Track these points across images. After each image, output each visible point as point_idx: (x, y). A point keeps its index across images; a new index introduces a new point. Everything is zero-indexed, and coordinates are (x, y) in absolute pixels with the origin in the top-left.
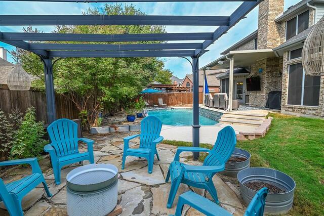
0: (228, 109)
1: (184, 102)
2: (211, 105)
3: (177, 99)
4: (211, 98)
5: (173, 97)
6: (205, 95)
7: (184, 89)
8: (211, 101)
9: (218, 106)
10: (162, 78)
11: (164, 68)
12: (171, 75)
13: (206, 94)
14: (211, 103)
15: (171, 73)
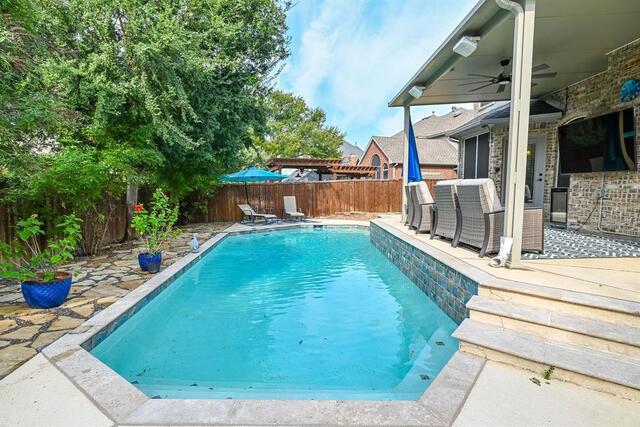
0: (503, 255)
1: (359, 206)
2: (426, 224)
3: (339, 197)
4: (427, 197)
5: (327, 192)
6: (407, 188)
7: (364, 172)
8: (426, 209)
9: (451, 234)
10: (320, 148)
11: (326, 125)
12: (340, 141)
13: (412, 184)
14: (427, 217)
15: (342, 137)
